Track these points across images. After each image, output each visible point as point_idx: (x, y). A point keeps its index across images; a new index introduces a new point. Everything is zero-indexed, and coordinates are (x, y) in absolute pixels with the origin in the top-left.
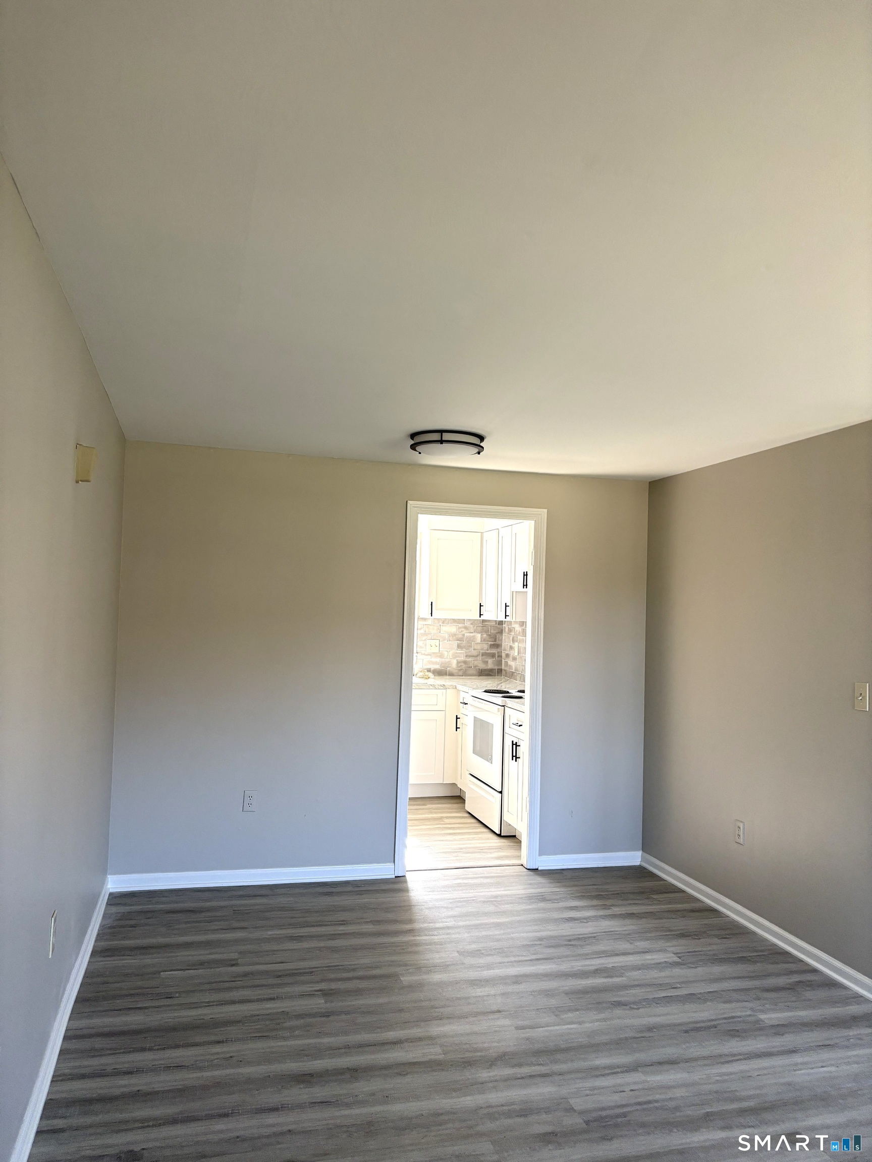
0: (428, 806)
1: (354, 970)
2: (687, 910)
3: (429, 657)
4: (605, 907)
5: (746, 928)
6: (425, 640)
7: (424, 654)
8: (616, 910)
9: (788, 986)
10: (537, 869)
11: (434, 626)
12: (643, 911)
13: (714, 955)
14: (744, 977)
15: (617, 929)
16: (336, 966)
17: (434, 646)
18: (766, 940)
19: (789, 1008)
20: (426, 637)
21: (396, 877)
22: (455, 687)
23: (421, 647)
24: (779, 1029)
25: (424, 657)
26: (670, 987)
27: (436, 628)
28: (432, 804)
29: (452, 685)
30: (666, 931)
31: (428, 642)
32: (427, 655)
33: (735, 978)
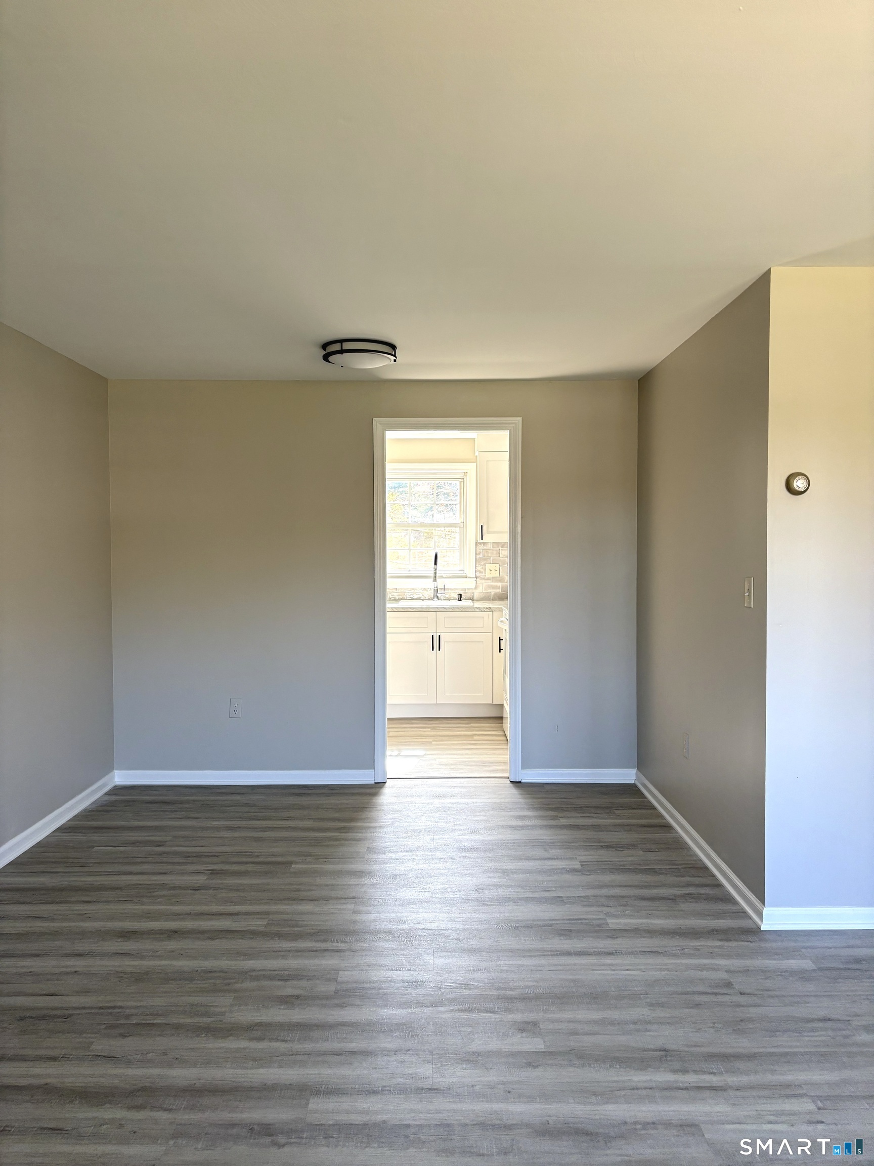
0: (472, 725)
1: (257, 856)
2: (638, 825)
3: (489, 581)
4: (555, 818)
5: (686, 843)
6: (484, 564)
7: (484, 579)
8: (563, 821)
9: (671, 897)
10: (520, 782)
11: (493, 550)
12: (591, 824)
13: (624, 865)
14: (630, 886)
15: (545, 838)
16: (245, 852)
17: (494, 571)
18: (696, 855)
19: (649, 916)
20: (485, 562)
21: (375, 783)
22: (501, 610)
23: (480, 572)
24: (615, 934)
25: (483, 581)
26: (544, 889)
27: (495, 552)
28: (477, 723)
29: (498, 608)
30: (595, 842)
31: (488, 566)
32: (488, 579)
33: (620, 886)
